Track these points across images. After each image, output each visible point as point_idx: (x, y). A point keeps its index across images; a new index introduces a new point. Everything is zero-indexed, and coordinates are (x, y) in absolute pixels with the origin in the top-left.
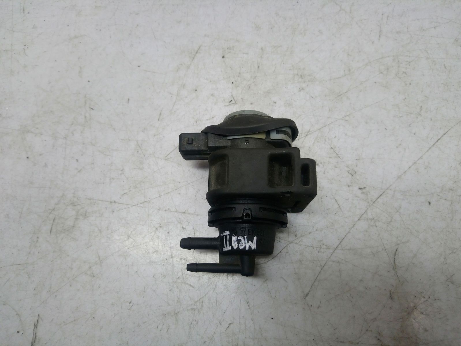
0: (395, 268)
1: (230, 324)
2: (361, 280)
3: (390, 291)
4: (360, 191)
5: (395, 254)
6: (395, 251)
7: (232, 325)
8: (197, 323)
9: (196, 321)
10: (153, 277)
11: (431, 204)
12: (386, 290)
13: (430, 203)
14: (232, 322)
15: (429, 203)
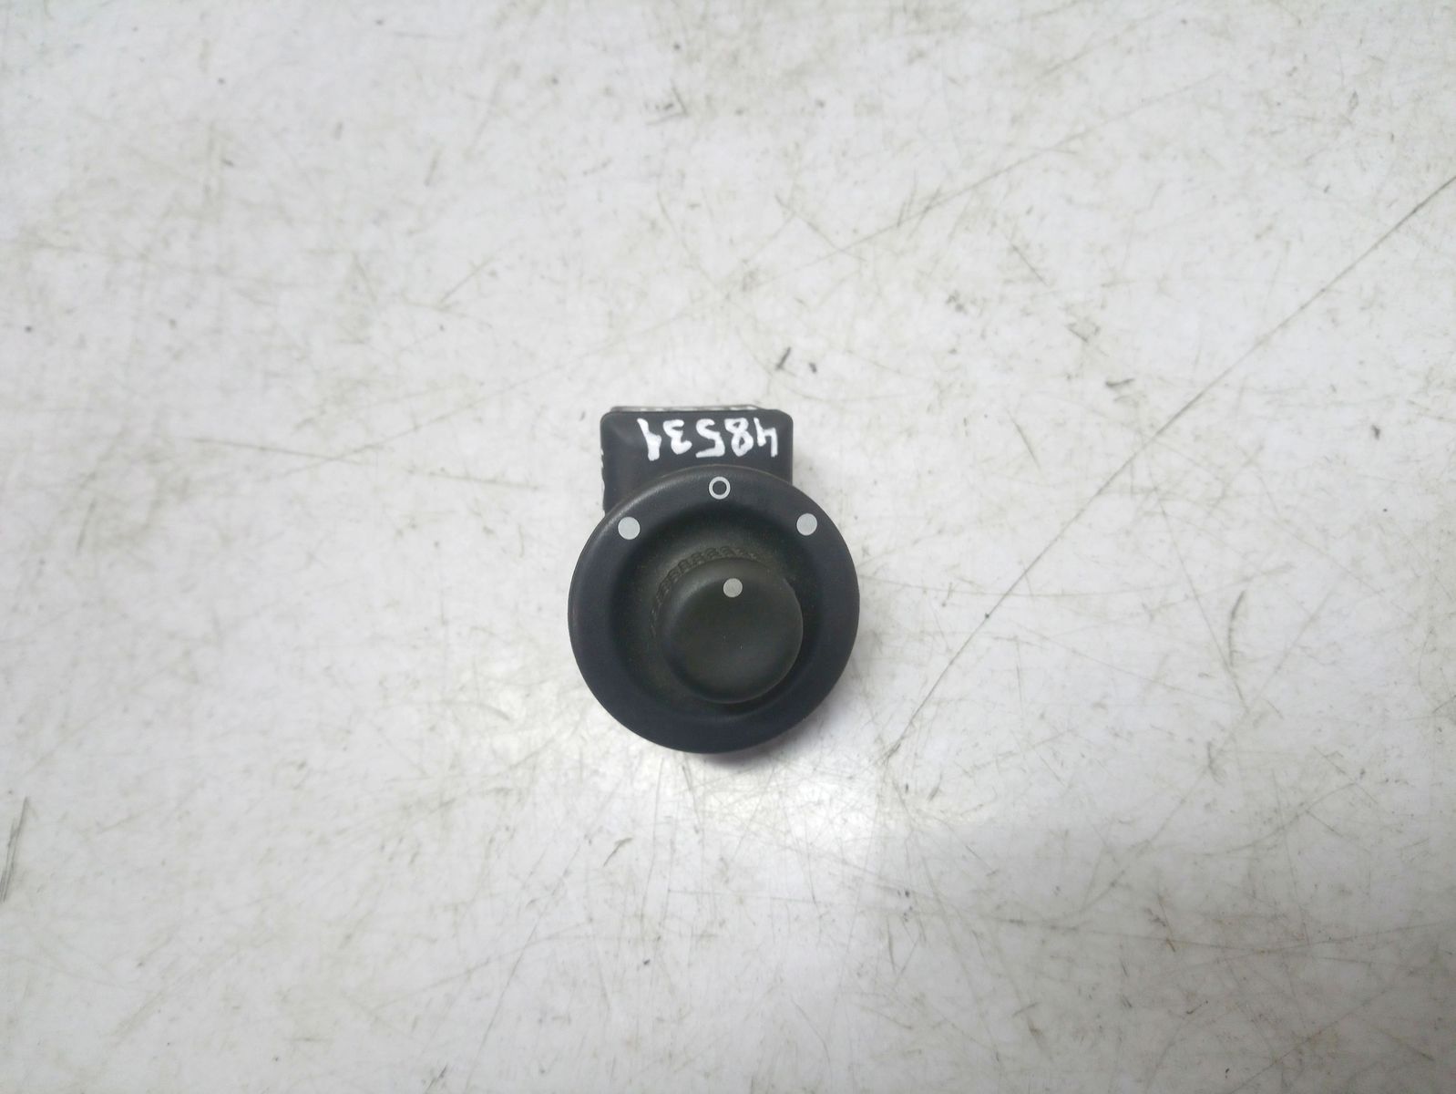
0: (1232, 664)
1: (621, 843)
2: (1099, 705)
3: (1209, 746)
4: (1110, 394)
5: (1233, 614)
6: (1233, 601)
7: (627, 846)
8: (512, 837)
9: (507, 829)
10: (381, 683)
11: (1384, 433)
12: (1190, 740)
13: (1377, 432)
14: (630, 836)
15: (1373, 432)
